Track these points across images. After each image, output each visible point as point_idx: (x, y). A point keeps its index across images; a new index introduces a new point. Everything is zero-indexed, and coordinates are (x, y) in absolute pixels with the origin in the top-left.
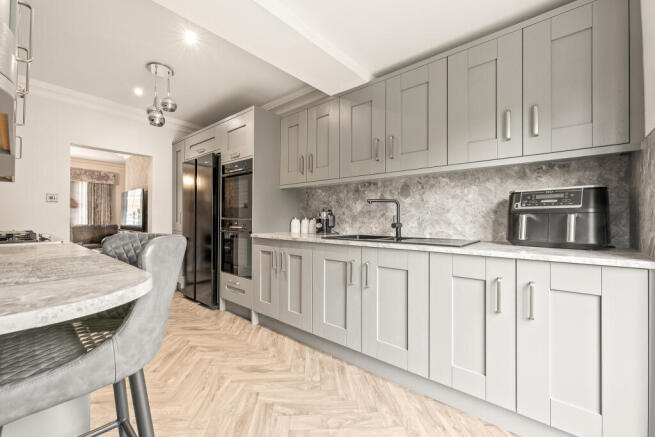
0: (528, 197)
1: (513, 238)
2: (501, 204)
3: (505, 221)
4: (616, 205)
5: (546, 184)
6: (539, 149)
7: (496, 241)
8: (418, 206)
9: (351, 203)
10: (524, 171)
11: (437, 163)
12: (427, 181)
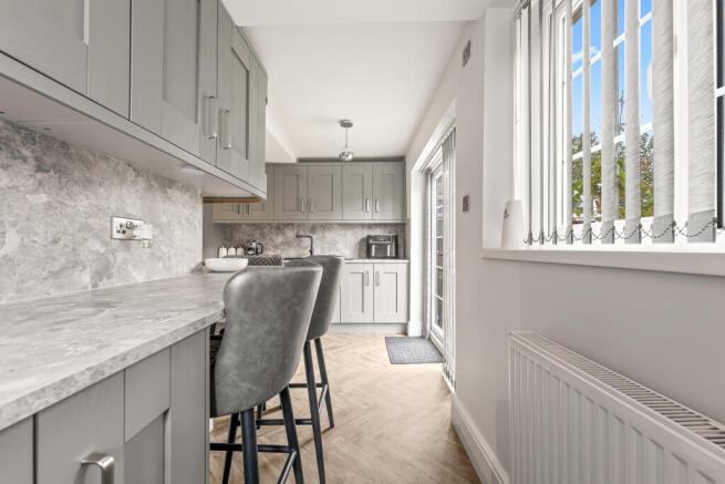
0: (375, 238)
1: (369, 256)
2: (363, 240)
3: (365, 249)
4: (400, 242)
5: (378, 232)
6: (378, 218)
7: (360, 257)
8: (321, 240)
9: (273, 236)
10: (370, 226)
11: (337, 217)
12: (326, 227)
